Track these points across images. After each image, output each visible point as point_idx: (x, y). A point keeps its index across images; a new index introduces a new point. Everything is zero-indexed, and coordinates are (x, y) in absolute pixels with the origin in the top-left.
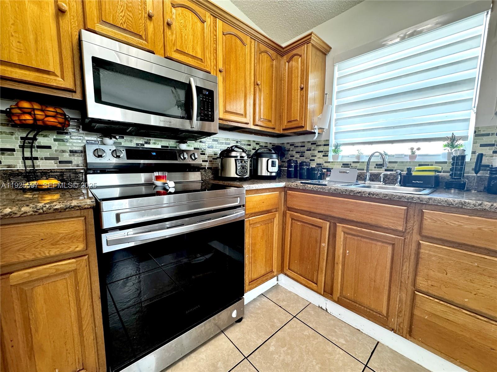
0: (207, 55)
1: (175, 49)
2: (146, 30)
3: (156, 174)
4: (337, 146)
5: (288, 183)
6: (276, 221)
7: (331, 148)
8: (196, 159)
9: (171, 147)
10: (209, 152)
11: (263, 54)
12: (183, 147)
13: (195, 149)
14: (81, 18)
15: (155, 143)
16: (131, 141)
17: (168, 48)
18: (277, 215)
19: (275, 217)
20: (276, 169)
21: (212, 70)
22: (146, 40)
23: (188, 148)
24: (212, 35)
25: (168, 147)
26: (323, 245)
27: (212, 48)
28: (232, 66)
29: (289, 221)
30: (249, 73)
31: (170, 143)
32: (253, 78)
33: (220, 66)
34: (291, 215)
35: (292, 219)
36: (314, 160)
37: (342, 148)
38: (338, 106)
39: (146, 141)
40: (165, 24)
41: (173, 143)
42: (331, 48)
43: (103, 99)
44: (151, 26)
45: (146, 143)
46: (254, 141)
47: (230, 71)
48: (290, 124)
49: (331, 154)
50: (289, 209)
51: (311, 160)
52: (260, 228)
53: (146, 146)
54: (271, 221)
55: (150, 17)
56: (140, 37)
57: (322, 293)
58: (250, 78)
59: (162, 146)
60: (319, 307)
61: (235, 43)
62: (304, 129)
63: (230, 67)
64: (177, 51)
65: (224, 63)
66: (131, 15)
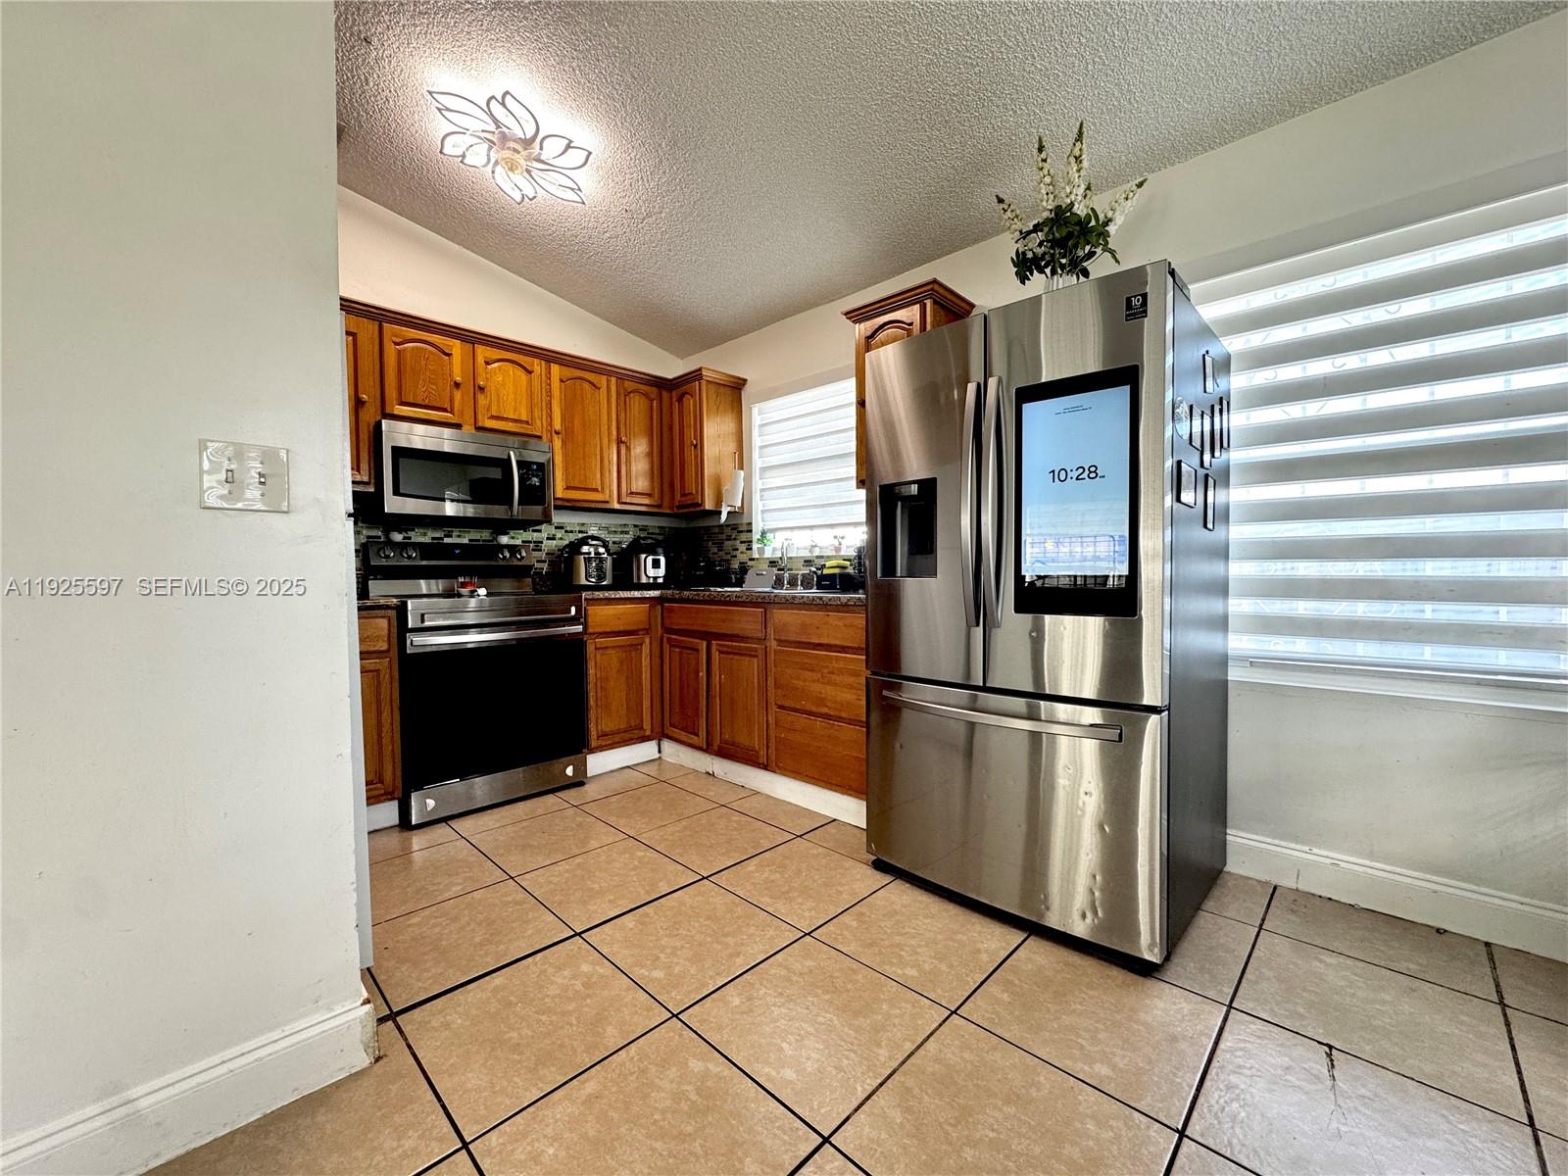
0: (537, 414)
1: (489, 415)
2: (452, 401)
3: (461, 580)
4: (763, 534)
5: (663, 591)
6: (646, 650)
7: (756, 536)
8: (522, 558)
9: (484, 541)
10: (549, 545)
11: (632, 395)
12: (504, 540)
13: (523, 542)
14: (379, 403)
15: (459, 536)
16: (425, 534)
17: (480, 417)
18: (647, 640)
19: (644, 642)
20: (662, 571)
21: (545, 433)
22: (451, 412)
23: (512, 542)
24: (544, 385)
25: (478, 540)
26: (701, 674)
27: (544, 404)
28: (576, 422)
29: (666, 647)
30: (606, 427)
31: (484, 535)
32: (614, 433)
33: (557, 425)
34: (668, 639)
35: (671, 646)
36: (735, 556)
37: (769, 536)
38: (763, 470)
39: (446, 533)
40: (477, 388)
41: (488, 535)
42: (746, 380)
43: (401, 491)
44: (458, 395)
45: (446, 536)
46: (635, 526)
47: (573, 432)
48: (684, 499)
49: (755, 546)
50: (669, 631)
51: (732, 557)
52: (614, 656)
53: (447, 540)
54: (636, 647)
55: (457, 385)
56: (445, 410)
57: (705, 747)
58: (609, 434)
59: (470, 540)
60: (708, 773)
61: (582, 389)
62: (702, 508)
63: (573, 423)
64: (493, 417)
65: (563, 419)
66: (434, 387)
